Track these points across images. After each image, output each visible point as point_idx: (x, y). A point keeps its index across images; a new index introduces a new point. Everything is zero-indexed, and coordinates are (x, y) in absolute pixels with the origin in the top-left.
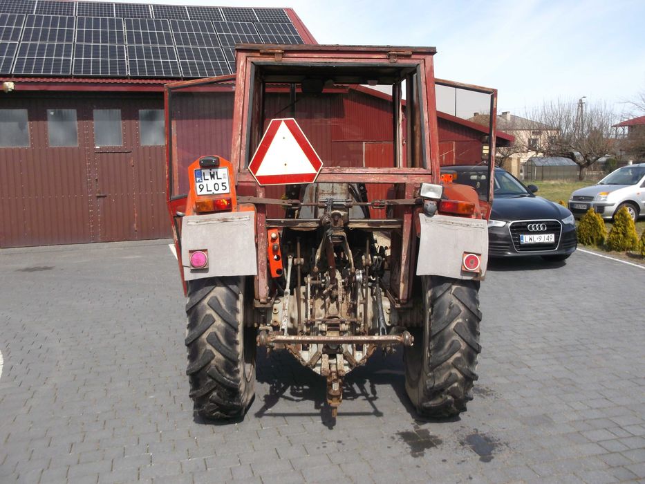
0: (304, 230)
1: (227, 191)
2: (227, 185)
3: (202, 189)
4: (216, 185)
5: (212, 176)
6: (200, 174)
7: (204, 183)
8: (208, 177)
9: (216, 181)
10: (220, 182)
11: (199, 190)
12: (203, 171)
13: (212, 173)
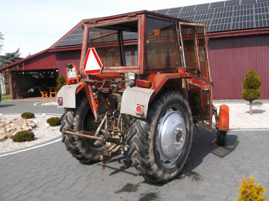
0: (105, 92)
1: (75, 77)
2: (75, 74)
5: (71, 71)
6: (69, 71)
7: (70, 73)
8: (70, 71)
10: (73, 73)
11: (69, 76)
12: (69, 69)
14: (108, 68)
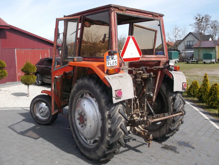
1: (117, 65)
2: (117, 62)
3: (108, 64)
4: (113, 62)
6: (108, 58)
7: (109, 61)
9: (113, 61)
12: (109, 56)
13: (112, 58)
14: (144, 56)
